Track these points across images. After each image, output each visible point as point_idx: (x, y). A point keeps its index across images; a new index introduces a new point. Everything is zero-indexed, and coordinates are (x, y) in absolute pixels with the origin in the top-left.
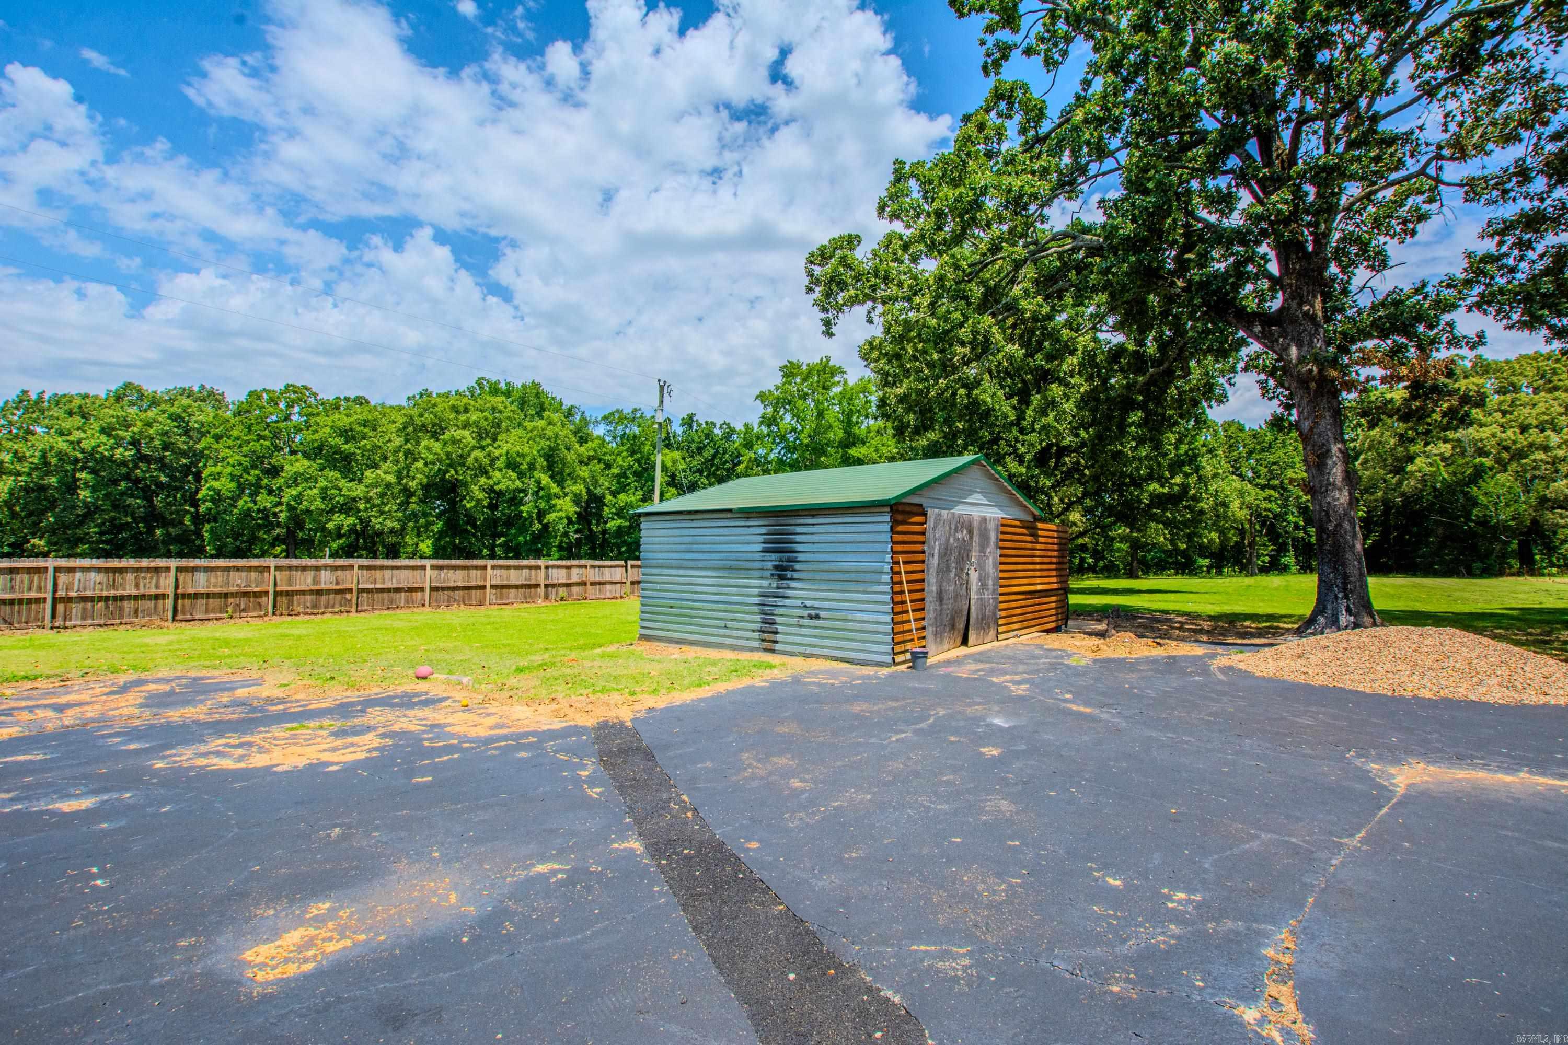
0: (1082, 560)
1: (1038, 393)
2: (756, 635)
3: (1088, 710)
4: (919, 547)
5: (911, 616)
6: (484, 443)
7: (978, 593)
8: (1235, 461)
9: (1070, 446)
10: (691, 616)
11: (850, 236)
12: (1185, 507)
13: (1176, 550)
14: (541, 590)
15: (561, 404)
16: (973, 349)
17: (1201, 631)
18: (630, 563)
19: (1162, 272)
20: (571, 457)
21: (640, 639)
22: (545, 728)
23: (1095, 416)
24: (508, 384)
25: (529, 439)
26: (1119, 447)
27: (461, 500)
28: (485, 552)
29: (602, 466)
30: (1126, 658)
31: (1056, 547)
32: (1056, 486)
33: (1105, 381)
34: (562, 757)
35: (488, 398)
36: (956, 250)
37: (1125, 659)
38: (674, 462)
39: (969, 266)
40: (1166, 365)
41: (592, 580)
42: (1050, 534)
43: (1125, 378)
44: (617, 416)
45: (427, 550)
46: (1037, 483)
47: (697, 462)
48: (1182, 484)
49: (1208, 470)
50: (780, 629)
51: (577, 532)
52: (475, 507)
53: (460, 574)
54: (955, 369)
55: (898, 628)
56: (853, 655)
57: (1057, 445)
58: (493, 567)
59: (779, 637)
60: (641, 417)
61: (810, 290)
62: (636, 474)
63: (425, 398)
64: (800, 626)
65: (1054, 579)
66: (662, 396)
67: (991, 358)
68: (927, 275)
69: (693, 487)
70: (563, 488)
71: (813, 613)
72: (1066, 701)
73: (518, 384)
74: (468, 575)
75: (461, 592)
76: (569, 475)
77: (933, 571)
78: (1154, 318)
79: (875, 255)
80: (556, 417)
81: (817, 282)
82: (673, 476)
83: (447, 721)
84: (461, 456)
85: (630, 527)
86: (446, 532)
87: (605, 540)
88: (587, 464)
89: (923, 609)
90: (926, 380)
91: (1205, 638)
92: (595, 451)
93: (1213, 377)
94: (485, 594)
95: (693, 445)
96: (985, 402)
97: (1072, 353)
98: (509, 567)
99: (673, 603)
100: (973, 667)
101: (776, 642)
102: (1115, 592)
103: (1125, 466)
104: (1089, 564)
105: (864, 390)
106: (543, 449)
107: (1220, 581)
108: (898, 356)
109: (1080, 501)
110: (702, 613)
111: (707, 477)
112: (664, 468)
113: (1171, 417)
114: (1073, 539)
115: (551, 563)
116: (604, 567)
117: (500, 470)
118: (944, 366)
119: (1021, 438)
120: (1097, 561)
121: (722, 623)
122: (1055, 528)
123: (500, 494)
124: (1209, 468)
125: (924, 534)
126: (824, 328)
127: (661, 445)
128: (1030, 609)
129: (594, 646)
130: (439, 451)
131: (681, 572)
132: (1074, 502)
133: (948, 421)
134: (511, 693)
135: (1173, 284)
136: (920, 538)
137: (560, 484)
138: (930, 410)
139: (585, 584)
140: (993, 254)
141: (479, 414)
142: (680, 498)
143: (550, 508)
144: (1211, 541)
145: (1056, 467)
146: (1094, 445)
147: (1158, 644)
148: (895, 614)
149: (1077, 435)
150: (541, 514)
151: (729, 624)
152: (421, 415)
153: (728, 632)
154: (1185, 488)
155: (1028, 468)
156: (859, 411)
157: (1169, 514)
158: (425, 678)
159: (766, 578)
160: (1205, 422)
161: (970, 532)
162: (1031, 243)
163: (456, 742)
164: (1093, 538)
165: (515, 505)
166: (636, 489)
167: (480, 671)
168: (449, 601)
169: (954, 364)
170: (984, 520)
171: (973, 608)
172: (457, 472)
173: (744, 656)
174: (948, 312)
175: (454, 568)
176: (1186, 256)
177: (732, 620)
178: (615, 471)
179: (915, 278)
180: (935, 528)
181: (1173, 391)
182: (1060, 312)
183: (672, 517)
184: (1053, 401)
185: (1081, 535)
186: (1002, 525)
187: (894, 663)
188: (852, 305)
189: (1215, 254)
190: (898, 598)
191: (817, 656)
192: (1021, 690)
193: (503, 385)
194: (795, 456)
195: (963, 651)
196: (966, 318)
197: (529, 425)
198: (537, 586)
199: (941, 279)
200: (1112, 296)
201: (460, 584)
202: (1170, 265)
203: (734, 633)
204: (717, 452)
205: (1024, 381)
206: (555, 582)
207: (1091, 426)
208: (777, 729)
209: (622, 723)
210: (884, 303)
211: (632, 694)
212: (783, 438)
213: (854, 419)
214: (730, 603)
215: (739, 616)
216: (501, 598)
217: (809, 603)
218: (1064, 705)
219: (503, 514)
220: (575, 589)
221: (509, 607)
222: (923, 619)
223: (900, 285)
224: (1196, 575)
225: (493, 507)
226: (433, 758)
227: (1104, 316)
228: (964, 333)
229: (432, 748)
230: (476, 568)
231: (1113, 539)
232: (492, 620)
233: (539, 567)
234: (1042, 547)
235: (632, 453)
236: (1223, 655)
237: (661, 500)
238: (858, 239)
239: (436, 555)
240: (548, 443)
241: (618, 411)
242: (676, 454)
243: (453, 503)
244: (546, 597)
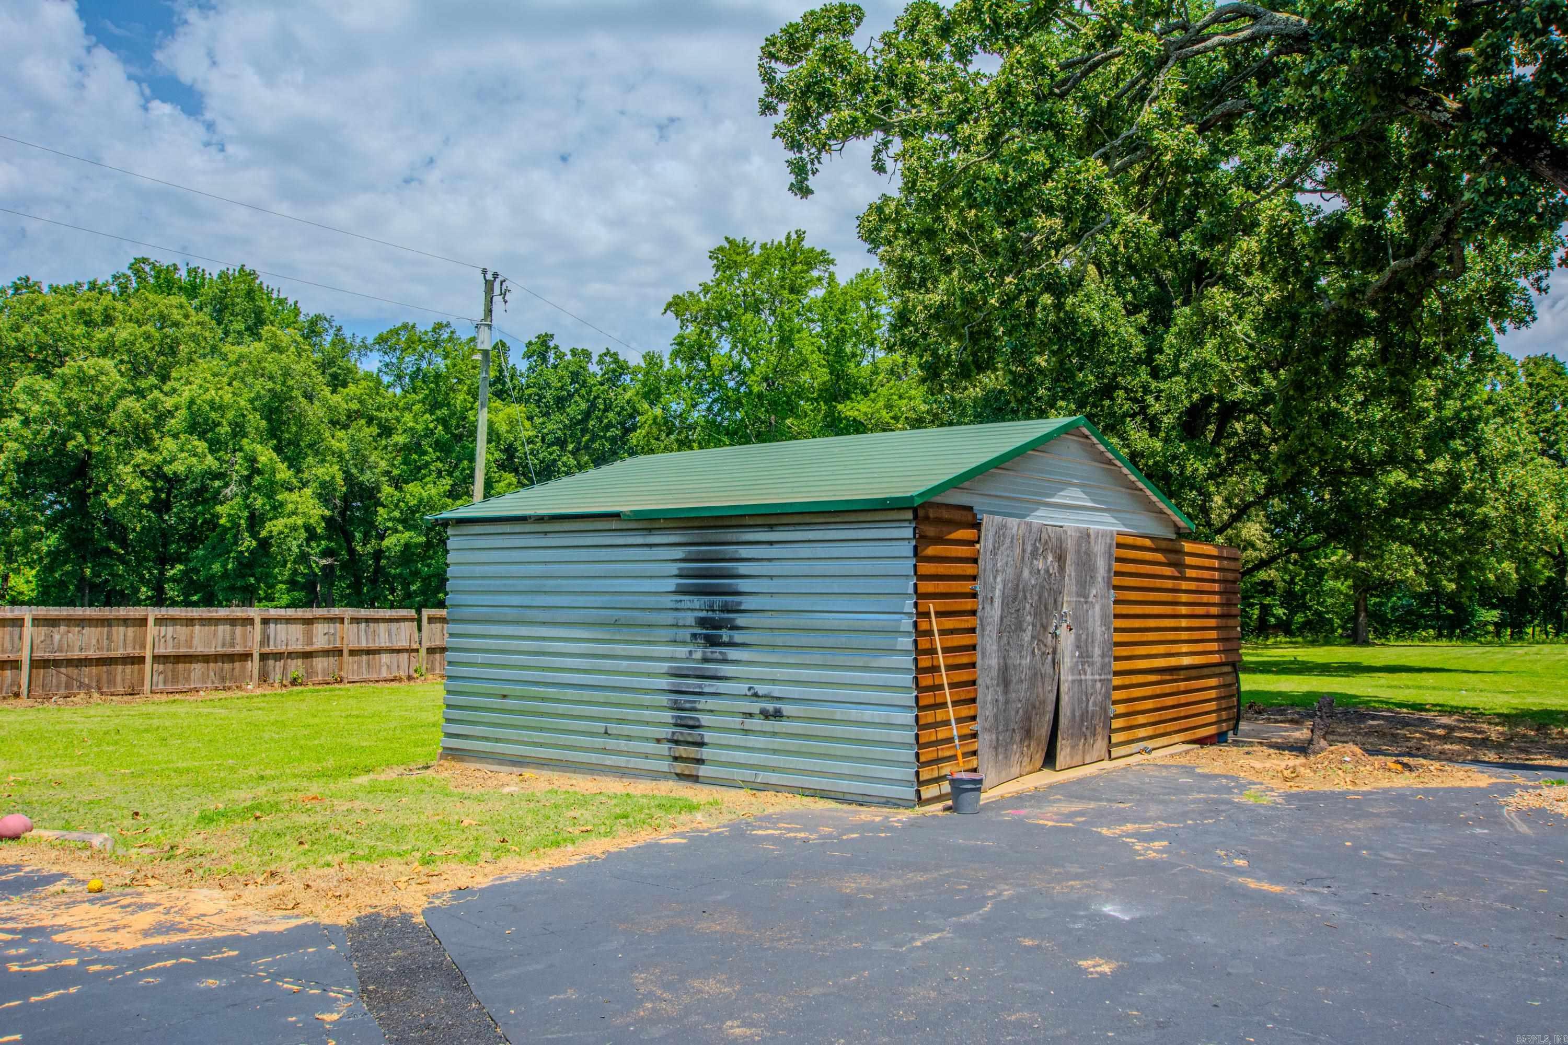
0: (1266, 610)
1: (1185, 303)
2: (664, 748)
3: (1277, 889)
4: (967, 586)
5: (951, 713)
6: (143, 384)
7: (1072, 670)
8: (1547, 430)
9: (1243, 401)
10: (543, 714)
11: (842, 7)
12: (1457, 515)
13: (1437, 590)
14: (254, 666)
15: (296, 311)
16: (1068, 220)
17: (1485, 743)
18: (426, 613)
19: (1416, 81)
20: (314, 412)
21: (443, 756)
22: (255, 930)
23: (1289, 349)
24: (193, 272)
25: (234, 377)
26: (1333, 404)
27: (97, 493)
28: (144, 592)
29: (375, 430)
30: (1348, 792)
31: (1216, 587)
32: (1216, 475)
33: (1309, 283)
34: (288, 985)
35: (151, 297)
36: (1036, 38)
37: (1344, 794)
38: (513, 423)
39: (1063, 67)
40: (1421, 253)
41: (354, 645)
42: (1207, 562)
43: (1345, 277)
44: (403, 337)
45: (25, 588)
46: (1183, 468)
47: (554, 425)
48: (1449, 472)
49: (1497, 446)
50: (708, 736)
51: (326, 553)
52: (126, 505)
53: (92, 634)
54: (1034, 257)
55: (928, 736)
56: (844, 785)
57: (1221, 400)
58: (159, 621)
59: (705, 753)
60: (450, 339)
61: (767, 108)
62: (438, 445)
63: (25, 295)
64: (746, 732)
65: (1214, 646)
66: (490, 301)
67: (1100, 237)
68: (984, 83)
69: (547, 472)
70: (299, 471)
71: (770, 707)
72: (1239, 871)
73: (213, 271)
74: (109, 637)
75: (94, 670)
76: (310, 446)
77: (991, 630)
78: (1400, 166)
79: (889, 45)
80: (286, 336)
81: (781, 93)
82: (510, 451)
83: (59, 921)
84: (97, 408)
85: (428, 545)
86: (66, 552)
87: (378, 570)
88: (345, 427)
89: (973, 701)
90: (980, 276)
91: (1492, 756)
92: (361, 402)
93: (1507, 276)
94: (142, 672)
95: (549, 394)
96: (1088, 321)
97: (1249, 229)
98: (190, 622)
99: (507, 689)
100: (1067, 808)
101: (700, 761)
102: (1325, 669)
103: (1344, 437)
104: (1278, 618)
105: (868, 296)
106: (258, 397)
107: (1520, 651)
108: (929, 234)
109: (1261, 501)
110: (561, 708)
111: (574, 453)
112: (493, 436)
113: (1428, 348)
114: (1250, 572)
115: (273, 613)
116: (376, 620)
117: (176, 436)
118: (1015, 254)
119: (1154, 385)
120: (1292, 612)
121: (600, 727)
122: (1215, 552)
123: (174, 481)
124: (1498, 443)
125: (975, 561)
126: (792, 179)
127: (486, 392)
128: (1169, 701)
129: (355, 771)
130: (52, 397)
131: (524, 631)
132: (1249, 505)
133: (1019, 354)
134: (190, 864)
135: (1435, 103)
136: (969, 569)
137: (294, 463)
138: (988, 333)
139: (340, 652)
140: (1105, 46)
141: (132, 327)
142: (523, 493)
143: (274, 508)
144: (1502, 577)
145: (1216, 442)
146: (1288, 399)
147: (1405, 765)
148: (921, 708)
149: (1256, 382)
150: (255, 521)
151: (613, 728)
152: (16, 328)
153: (611, 743)
154: (1454, 479)
155: (1166, 440)
156: (857, 334)
157: (1423, 526)
158: (15, 837)
159: (684, 643)
160: (1492, 359)
161: (1061, 558)
162: (1176, 27)
163: (73, 962)
164: (1285, 570)
165: (205, 502)
166: (440, 472)
167: (128, 822)
168: (67, 687)
169: (1032, 250)
170: (1085, 536)
171: (1065, 699)
172: (88, 438)
173: (641, 788)
174: (1023, 150)
175: (82, 622)
176: (1461, 52)
177: (621, 721)
178: (400, 439)
179: (962, 88)
180: (994, 552)
181: (1433, 302)
182: (1227, 155)
183: (507, 528)
184: (1215, 319)
185: (1263, 564)
186: (1119, 546)
187: (920, 801)
188: (846, 138)
189: (1516, 49)
190: (926, 680)
191: (777, 789)
192: (1155, 850)
193: (183, 275)
194: (739, 415)
195: (1047, 777)
196: (1056, 163)
197: (233, 351)
198: (246, 656)
199: (1007, 93)
200: (1324, 126)
201: (92, 653)
202: (1431, 68)
203: (622, 744)
204: (593, 406)
205: (1159, 282)
206: (282, 648)
207: (1281, 365)
208: (703, 926)
209: (406, 918)
210: (905, 135)
211: (427, 861)
212: (717, 383)
213: (848, 348)
214: (614, 689)
215: (631, 713)
216: (175, 680)
217: (761, 689)
218: (1233, 879)
219: (182, 520)
220: (320, 663)
221: (190, 697)
222: (974, 718)
223: (935, 100)
224: (1474, 639)
225: (161, 506)
226: (26, 997)
227: (1308, 161)
228: (1051, 189)
229: (25, 975)
230: (126, 622)
231: (1322, 572)
232: (156, 722)
233: (250, 621)
234: (1192, 586)
235: (433, 407)
236: (1525, 788)
237: (487, 496)
238: (858, 13)
239: (44, 598)
240: (270, 385)
241: (405, 327)
242: (517, 410)
243: (81, 497)
244: (264, 678)
